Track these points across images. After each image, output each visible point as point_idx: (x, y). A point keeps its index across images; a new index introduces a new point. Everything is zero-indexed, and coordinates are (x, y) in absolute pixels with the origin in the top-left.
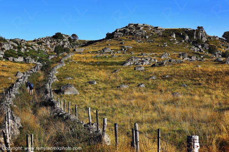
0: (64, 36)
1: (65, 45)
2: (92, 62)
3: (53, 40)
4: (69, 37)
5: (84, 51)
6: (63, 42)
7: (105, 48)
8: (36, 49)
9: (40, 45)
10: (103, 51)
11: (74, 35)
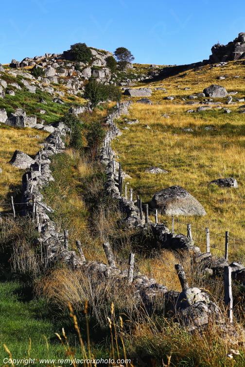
0: (94, 53)
1: (98, 77)
2: (191, 125)
3: (65, 64)
4: (109, 55)
6: (93, 69)
7: (212, 86)
9: (40, 78)
10: (207, 95)
11: (121, 51)
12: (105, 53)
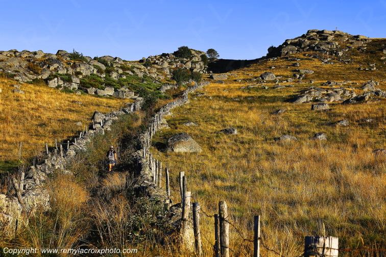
0: (193, 52)
1: (195, 68)
2: (239, 96)
3: (174, 60)
4: (203, 54)
5: (228, 78)
6: (192, 62)
7: (266, 73)
8: (141, 75)
9: (149, 68)
10: (263, 79)
11: (211, 51)
12: (200, 52)
